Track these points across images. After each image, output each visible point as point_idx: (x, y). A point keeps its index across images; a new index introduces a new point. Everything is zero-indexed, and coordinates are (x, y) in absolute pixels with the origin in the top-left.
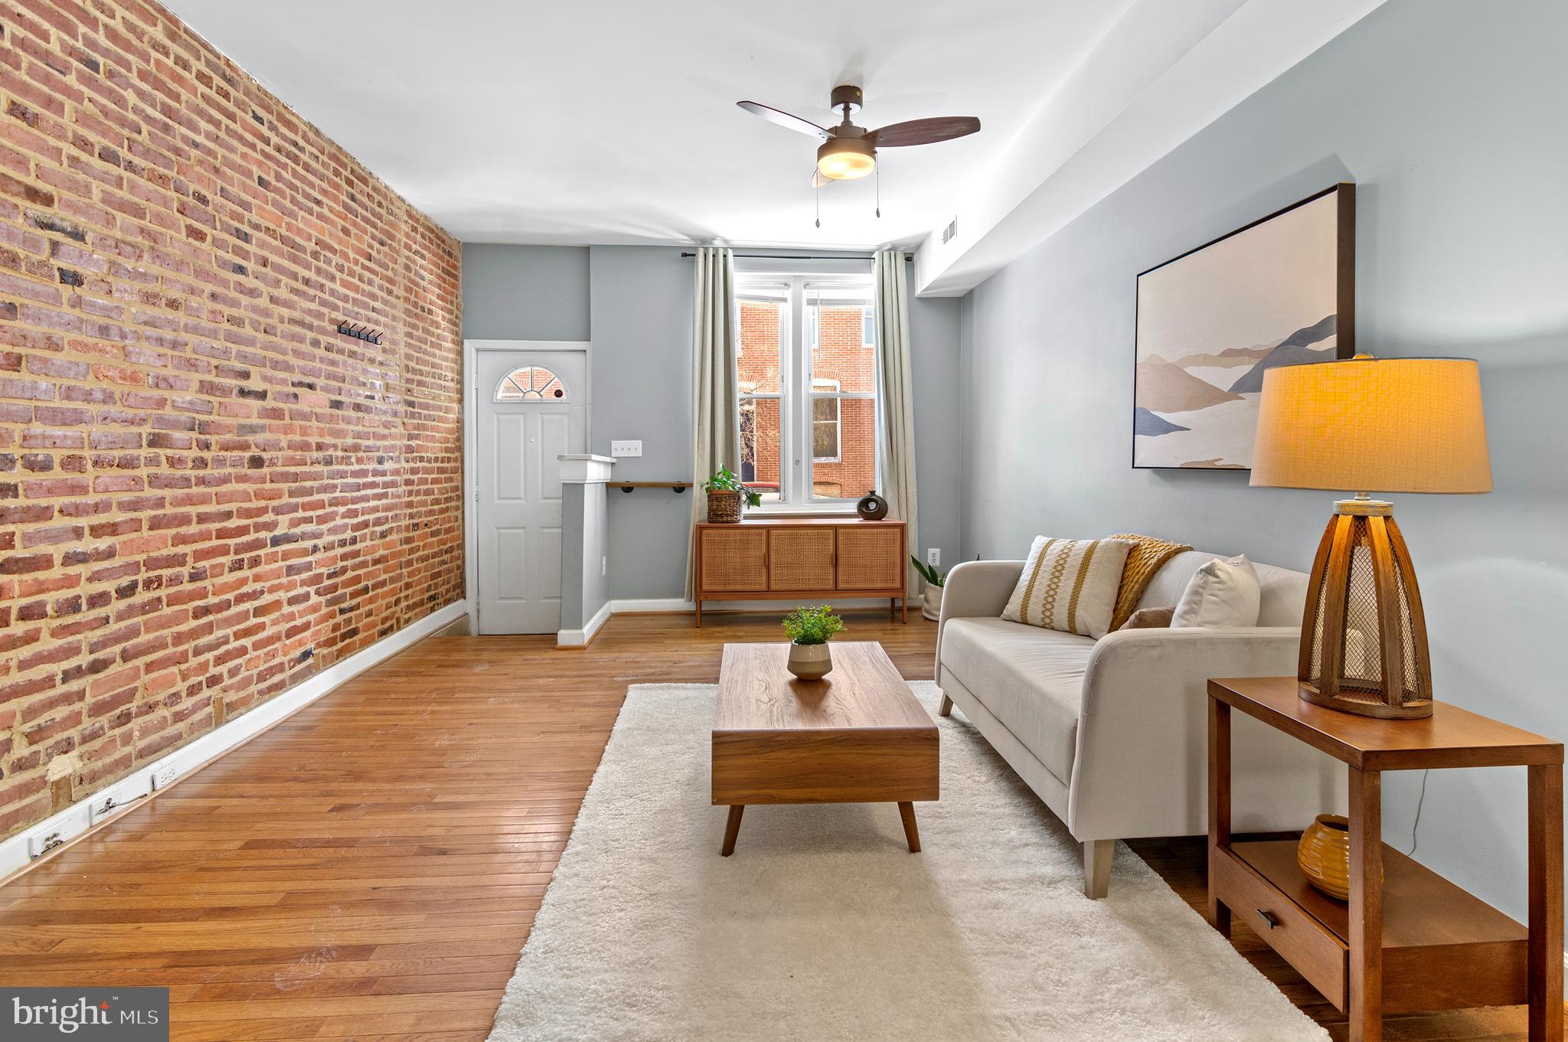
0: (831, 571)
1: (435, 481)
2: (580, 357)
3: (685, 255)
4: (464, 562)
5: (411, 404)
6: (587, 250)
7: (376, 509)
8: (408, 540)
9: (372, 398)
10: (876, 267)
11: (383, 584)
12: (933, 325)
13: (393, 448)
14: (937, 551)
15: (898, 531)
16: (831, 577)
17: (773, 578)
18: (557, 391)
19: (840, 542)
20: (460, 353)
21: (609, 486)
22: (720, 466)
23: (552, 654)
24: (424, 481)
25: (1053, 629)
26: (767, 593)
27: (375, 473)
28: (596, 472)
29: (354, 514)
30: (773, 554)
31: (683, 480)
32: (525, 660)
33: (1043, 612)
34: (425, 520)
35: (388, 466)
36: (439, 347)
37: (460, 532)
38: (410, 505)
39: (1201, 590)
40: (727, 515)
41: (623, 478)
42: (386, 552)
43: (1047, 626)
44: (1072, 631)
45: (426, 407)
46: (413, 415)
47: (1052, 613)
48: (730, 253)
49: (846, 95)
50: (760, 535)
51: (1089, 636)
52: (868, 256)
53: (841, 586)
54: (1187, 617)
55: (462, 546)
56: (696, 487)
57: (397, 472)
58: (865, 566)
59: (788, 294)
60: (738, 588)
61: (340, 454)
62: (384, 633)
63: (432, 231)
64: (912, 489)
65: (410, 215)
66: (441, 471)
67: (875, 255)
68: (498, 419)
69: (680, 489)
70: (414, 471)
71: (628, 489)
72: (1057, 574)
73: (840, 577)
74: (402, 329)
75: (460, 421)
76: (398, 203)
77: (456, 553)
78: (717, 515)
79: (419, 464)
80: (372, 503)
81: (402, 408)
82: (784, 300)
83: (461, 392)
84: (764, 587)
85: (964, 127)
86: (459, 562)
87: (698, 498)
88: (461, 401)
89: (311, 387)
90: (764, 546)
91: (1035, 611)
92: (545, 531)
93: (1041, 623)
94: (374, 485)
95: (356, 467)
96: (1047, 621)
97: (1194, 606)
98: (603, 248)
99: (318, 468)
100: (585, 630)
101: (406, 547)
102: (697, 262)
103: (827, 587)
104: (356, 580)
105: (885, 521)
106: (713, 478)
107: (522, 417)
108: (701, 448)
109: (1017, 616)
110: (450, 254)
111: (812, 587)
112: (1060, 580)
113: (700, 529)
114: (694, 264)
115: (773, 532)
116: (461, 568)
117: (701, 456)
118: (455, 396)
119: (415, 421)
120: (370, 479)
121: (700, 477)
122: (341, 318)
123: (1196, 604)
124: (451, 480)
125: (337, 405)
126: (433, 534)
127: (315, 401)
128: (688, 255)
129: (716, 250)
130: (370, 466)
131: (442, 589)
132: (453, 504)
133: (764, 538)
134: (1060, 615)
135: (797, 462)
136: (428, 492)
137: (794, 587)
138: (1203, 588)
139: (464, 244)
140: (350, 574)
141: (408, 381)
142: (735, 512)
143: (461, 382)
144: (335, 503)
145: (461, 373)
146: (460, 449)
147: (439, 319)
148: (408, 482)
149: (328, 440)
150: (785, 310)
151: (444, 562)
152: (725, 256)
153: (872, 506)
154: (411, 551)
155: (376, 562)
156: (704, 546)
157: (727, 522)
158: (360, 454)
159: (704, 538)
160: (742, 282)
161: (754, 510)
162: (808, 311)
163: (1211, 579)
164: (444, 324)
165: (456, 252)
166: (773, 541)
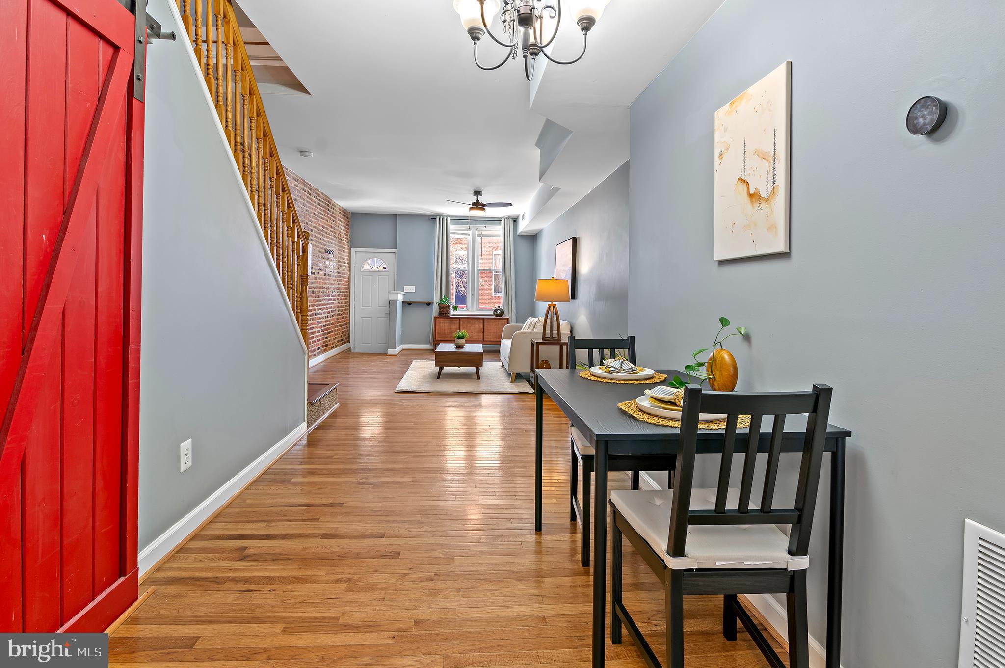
0: (482, 334)
1: (343, 299)
2: (393, 255)
3: (432, 219)
4: (349, 329)
5: (338, 273)
6: (396, 216)
7: (331, 308)
8: (337, 319)
9: (331, 272)
11: (332, 332)
13: (334, 288)
15: (506, 320)
16: (482, 336)
18: (384, 267)
19: (485, 324)
20: (350, 253)
21: (403, 302)
22: (443, 297)
23: (385, 356)
24: (341, 299)
27: (332, 296)
28: (400, 298)
29: (327, 308)
30: (462, 327)
31: (430, 301)
34: (341, 312)
35: (334, 294)
36: (344, 252)
37: (348, 318)
38: (338, 307)
40: (446, 313)
41: (408, 300)
42: (333, 322)
45: (342, 273)
46: (339, 277)
48: (449, 218)
49: (477, 193)
50: (457, 320)
52: (500, 220)
53: (485, 339)
55: (349, 323)
56: (435, 303)
57: (335, 296)
58: (494, 333)
59: (470, 232)
60: (449, 339)
61: (325, 290)
62: (333, 348)
63: (344, 212)
64: (514, 306)
65: (339, 209)
66: (345, 296)
67: (502, 220)
68: (362, 277)
69: (429, 304)
70: (339, 295)
71: (410, 304)
73: (485, 336)
74: (337, 248)
75: (350, 278)
76: (337, 206)
77: (348, 325)
78: (442, 313)
79: (340, 293)
80: (331, 305)
81: (337, 274)
82: (469, 235)
83: (350, 267)
87: (435, 308)
88: (350, 271)
89: (321, 270)
90: (459, 325)
92: (379, 319)
94: (331, 300)
95: (328, 294)
98: (399, 215)
99: (322, 294)
100: (396, 350)
101: (337, 321)
102: (437, 222)
103: (480, 340)
104: (328, 329)
105: (502, 317)
106: (441, 301)
107: (371, 277)
108: (437, 289)
110: (347, 218)
111: (475, 339)
113: (436, 318)
114: (435, 222)
115: (462, 320)
116: (349, 331)
117: (437, 293)
118: (348, 269)
119: (339, 279)
120: (330, 298)
121: (436, 300)
122: (326, 248)
124: (346, 299)
125: (325, 275)
126: (343, 318)
127: (322, 273)
129: (443, 217)
130: (331, 294)
131: (344, 337)
132: (347, 308)
133: (458, 322)
135: (473, 295)
136: (342, 303)
139: (352, 213)
140: (327, 327)
141: (338, 265)
142: (448, 312)
143: (350, 263)
144: (325, 304)
145: (350, 260)
146: (349, 288)
147: (345, 242)
148: (338, 299)
149: (324, 286)
150: (469, 238)
151: (345, 328)
152: (446, 219)
153: (498, 311)
154: (338, 322)
155: (332, 324)
156: (437, 324)
157: (446, 316)
158: (329, 290)
159: (437, 321)
160: (453, 228)
161: (455, 312)
162: (478, 239)
164: (346, 243)
165: (349, 217)
166: (461, 323)
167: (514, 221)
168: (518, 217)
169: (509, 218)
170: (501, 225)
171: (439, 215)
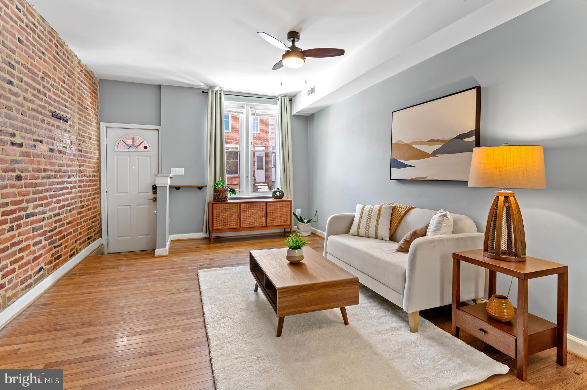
0: (265, 219)
1: (90, 186)
2: (156, 132)
3: (203, 92)
4: (101, 221)
5: (80, 151)
6: (159, 87)
7: (67, 199)
8: (80, 213)
9: (66, 147)
10: (279, 103)
11: (70, 233)
13: (73, 171)
14: (300, 210)
15: (289, 203)
16: (265, 221)
17: (242, 223)
18: (145, 146)
19: (269, 208)
20: (99, 128)
21: (171, 187)
22: (218, 178)
23: (153, 260)
24: (85, 186)
25: (369, 237)
26: (240, 229)
27: (67, 183)
28: (168, 182)
29: (59, 202)
30: (242, 213)
31: (202, 185)
32: (142, 263)
33: (365, 232)
34: (86, 203)
35: (72, 179)
36: (91, 125)
37: (99, 208)
38: (80, 197)
39: (441, 222)
40: (223, 198)
41: (175, 184)
42: (72, 219)
43: (367, 236)
44: (376, 238)
45: (86, 152)
46: (81, 156)
47: (369, 232)
48: (222, 93)
49: (293, 35)
50: (237, 206)
51: (382, 239)
52: (276, 98)
53: (268, 224)
54: (436, 231)
55: (100, 214)
56: (208, 187)
57: (75, 182)
58: (277, 217)
59: (243, 111)
60: (228, 227)
61: (53, 174)
62: (71, 256)
63: (88, 72)
64: (292, 187)
65: (80, 65)
66: (92, 181)
67: (279, 98)
68: (117, 158)
69: (200, 188)
70: (82, 181)
71: (178, 188)
72: (369, 218)
73: (268, 221)
74: (77, 116)
75: (99, 159)
76: (75, 58)
77: (98, 218)
78: (219, 198)
79: (84, 178)
80: (66, 196)
81: (77, 153)
82: (242, 113)
83: (99, 146)
84: (238, 226)
85: (338, 53)
86: (99, 222)
87: (209, 192)
88: (99, 150)
89: (41, 142)
90: (239, 210)
91: (362, 231)
92: (140, 206)
93: (365, 236)
94: (66, 188)
95: (60, 180)
96: (367, 234)
97: (439, 228)
98: (166, 86)
99: (45, 180)
100: (167, 248)
101: (79, 216)
102: (209, 95)
103: (263, 225)
104: (60, 232)
105: (283, 199)
106: (216, 184)
107: (128, 158)
108: (210, 172)
109: (356, 233)
110: (94, 84)
111: (257, 225)
112: (370, 220)
113: (210, 204)
114: (207, 96)
115: (242, 205)
116: (100, 224)
117: (211, 175)
118: (97, 148)
119: (82, 159)
120: (65, 185)
121: (210, 183)
122: (53, 110)
123: (439, 227)
124: (95, 185)
125: (52, 150)
126: (89, 210)
127: (43, 148)
128: (205, 92)
129: (217, 91)
130: (66, 179)
131: (93, 234)
132: (96, 196)
133: (239, 207)
134: (372, 233)
135: (247, 177)
136: (87, 191)
137: (250, 226)
138: (442, 221)
139: (100, 80)
140: (58, 230)
141: (80, 140)
142: (226, 197)
143: (99, 141)
144: (52, 197)
145: (99, 137)
146: (99, 171)
147: (91, 113)
148: (80, 187)
149: (48, 167)
151: (93, 222)
152: (220, 94)
153: (278, 193)
154: (81, 218)
155: (68, 223)
156: (214, 211)
157: (223, 201)
158: (61, 174)
159: (214, 208)
160: (227, 104)
161: (233, 196)
162: (251, 118)
163: (445, 218)
164: (92, 115)
165: (97, 83)
166: (242, 208)
167: (290, 100)
168: (295, 96)
169: (285, 96)
170: (276, 103)
171: (212, 87)
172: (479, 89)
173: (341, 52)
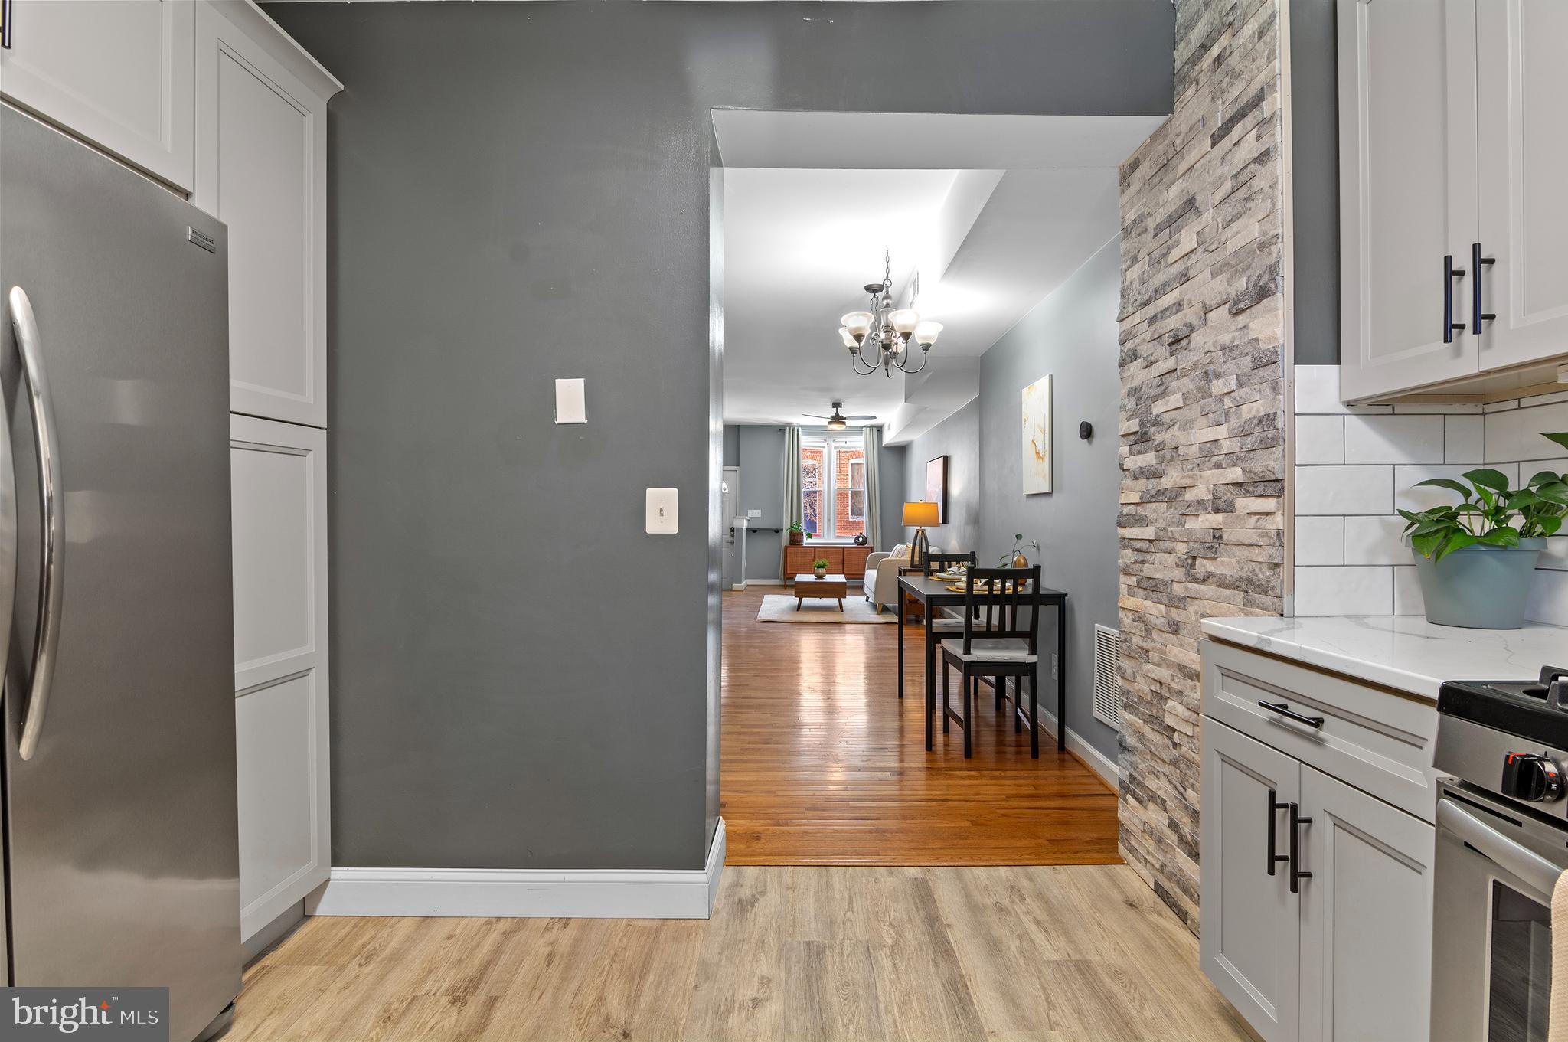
0: (841, 566)
2: (734, 473)
3: (780, 430)
6: (738, 427)
10: (864, 435)
12: (890, 460)
15: (870, 549)
16: (841, 568)
19: (845, 554)
21: (747, 529)
22: (795, 522)
28: (745, 524)
31: (779, 527)
40: (798, 542)
41: (752, 526)
48: (800, 429)
49: (837, 405)
50: (812, 550)
52: (860, 430)
53: (847, 570)
56: (784, 530)
58: (855, 564)
59: (825, 445)
64: (879, 533)
67: (864, 429)
69: (777, 531)
71: (755, 531)
73: (847, 567)
78: (794, 542)
82: (824, 447)
84: (813, 572)
87: (786, 534)
90: (813, 555)
98: (742, 426)
100: (743, 584)
102: (785, 432)
103: (839, 573)
105: (867, 545)
106: (792, 527)
108: (787, 514)
113: (786, 547)
114: (784, 434)
115: (817, 549)
117: (787, 517)
121: (786, 526)
128: (782, 430)
129: (794, 427)
133: (814, 550)
135: (829, 520)
142: (801, 541)
150: (825, 451)
152: (797, 430)
153: (861, 539)
156: (788, 555)
157: (798, 545)
159: (788, 551)
160: (802, 438)
161: (809, 541)
162: (833, 450)
166: (817, 553)
167: (878, 430)
168: (881, 427)
169: (874, 428)
170: (862, 435)
171: (789, 425)
172: (946, 460)
173: (875, 418)
